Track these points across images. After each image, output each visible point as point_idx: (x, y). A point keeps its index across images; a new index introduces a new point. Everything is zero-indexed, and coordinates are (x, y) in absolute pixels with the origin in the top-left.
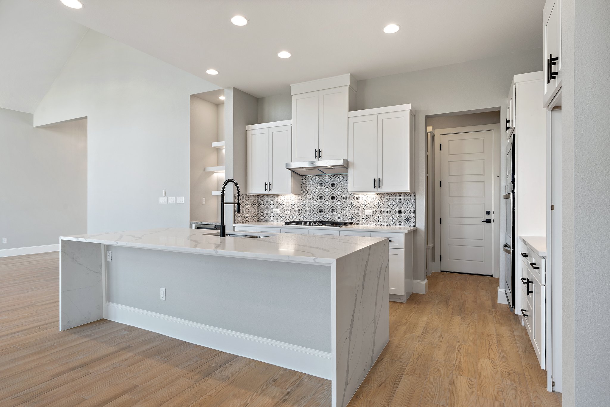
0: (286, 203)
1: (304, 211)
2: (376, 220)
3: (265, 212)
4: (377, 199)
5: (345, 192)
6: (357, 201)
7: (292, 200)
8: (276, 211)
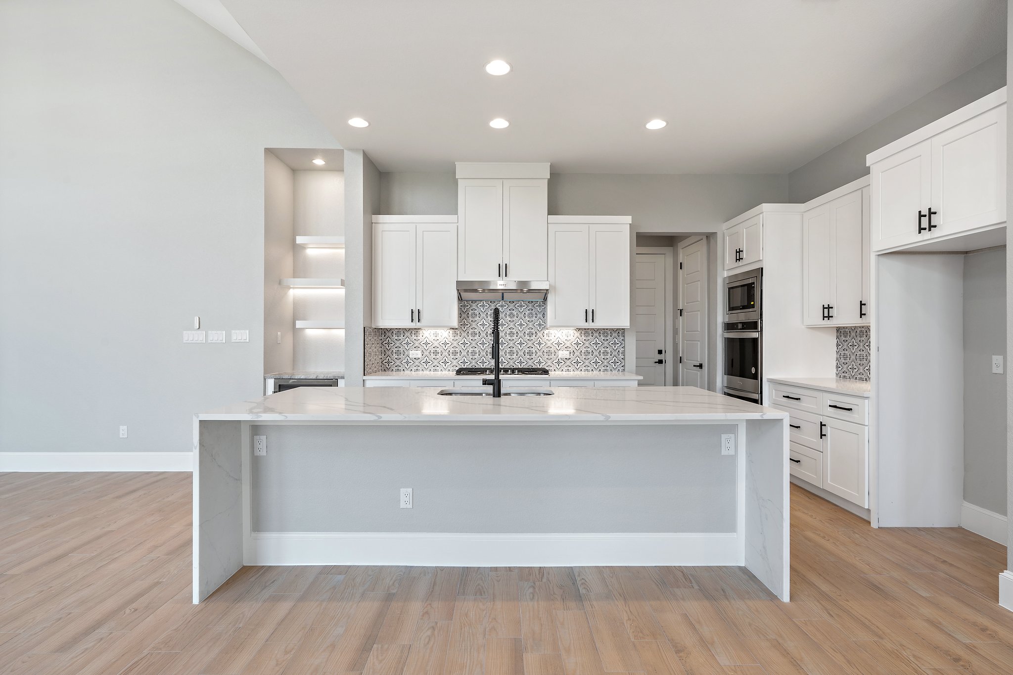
0: (433, 342)
1: (464, 353)
2: (573, 364)
3: (395, 356)
4: (575, 336)
5: (530, 326)
6: (547, 338)
7: (443, 337)
8: (414, 354)
